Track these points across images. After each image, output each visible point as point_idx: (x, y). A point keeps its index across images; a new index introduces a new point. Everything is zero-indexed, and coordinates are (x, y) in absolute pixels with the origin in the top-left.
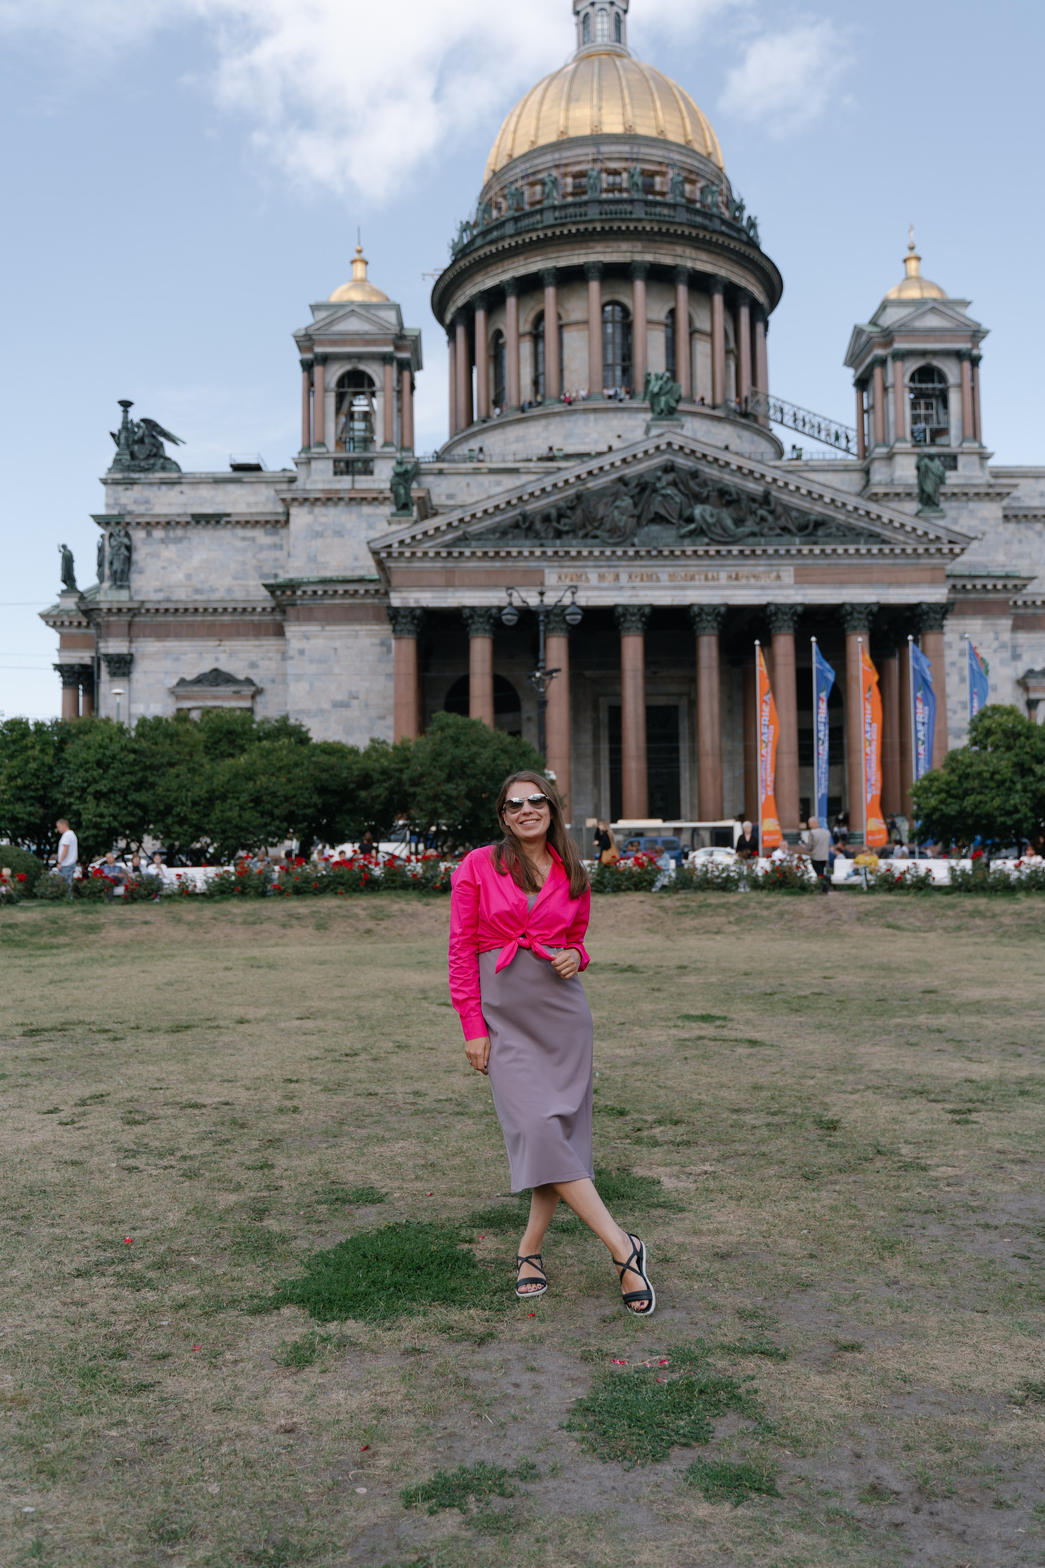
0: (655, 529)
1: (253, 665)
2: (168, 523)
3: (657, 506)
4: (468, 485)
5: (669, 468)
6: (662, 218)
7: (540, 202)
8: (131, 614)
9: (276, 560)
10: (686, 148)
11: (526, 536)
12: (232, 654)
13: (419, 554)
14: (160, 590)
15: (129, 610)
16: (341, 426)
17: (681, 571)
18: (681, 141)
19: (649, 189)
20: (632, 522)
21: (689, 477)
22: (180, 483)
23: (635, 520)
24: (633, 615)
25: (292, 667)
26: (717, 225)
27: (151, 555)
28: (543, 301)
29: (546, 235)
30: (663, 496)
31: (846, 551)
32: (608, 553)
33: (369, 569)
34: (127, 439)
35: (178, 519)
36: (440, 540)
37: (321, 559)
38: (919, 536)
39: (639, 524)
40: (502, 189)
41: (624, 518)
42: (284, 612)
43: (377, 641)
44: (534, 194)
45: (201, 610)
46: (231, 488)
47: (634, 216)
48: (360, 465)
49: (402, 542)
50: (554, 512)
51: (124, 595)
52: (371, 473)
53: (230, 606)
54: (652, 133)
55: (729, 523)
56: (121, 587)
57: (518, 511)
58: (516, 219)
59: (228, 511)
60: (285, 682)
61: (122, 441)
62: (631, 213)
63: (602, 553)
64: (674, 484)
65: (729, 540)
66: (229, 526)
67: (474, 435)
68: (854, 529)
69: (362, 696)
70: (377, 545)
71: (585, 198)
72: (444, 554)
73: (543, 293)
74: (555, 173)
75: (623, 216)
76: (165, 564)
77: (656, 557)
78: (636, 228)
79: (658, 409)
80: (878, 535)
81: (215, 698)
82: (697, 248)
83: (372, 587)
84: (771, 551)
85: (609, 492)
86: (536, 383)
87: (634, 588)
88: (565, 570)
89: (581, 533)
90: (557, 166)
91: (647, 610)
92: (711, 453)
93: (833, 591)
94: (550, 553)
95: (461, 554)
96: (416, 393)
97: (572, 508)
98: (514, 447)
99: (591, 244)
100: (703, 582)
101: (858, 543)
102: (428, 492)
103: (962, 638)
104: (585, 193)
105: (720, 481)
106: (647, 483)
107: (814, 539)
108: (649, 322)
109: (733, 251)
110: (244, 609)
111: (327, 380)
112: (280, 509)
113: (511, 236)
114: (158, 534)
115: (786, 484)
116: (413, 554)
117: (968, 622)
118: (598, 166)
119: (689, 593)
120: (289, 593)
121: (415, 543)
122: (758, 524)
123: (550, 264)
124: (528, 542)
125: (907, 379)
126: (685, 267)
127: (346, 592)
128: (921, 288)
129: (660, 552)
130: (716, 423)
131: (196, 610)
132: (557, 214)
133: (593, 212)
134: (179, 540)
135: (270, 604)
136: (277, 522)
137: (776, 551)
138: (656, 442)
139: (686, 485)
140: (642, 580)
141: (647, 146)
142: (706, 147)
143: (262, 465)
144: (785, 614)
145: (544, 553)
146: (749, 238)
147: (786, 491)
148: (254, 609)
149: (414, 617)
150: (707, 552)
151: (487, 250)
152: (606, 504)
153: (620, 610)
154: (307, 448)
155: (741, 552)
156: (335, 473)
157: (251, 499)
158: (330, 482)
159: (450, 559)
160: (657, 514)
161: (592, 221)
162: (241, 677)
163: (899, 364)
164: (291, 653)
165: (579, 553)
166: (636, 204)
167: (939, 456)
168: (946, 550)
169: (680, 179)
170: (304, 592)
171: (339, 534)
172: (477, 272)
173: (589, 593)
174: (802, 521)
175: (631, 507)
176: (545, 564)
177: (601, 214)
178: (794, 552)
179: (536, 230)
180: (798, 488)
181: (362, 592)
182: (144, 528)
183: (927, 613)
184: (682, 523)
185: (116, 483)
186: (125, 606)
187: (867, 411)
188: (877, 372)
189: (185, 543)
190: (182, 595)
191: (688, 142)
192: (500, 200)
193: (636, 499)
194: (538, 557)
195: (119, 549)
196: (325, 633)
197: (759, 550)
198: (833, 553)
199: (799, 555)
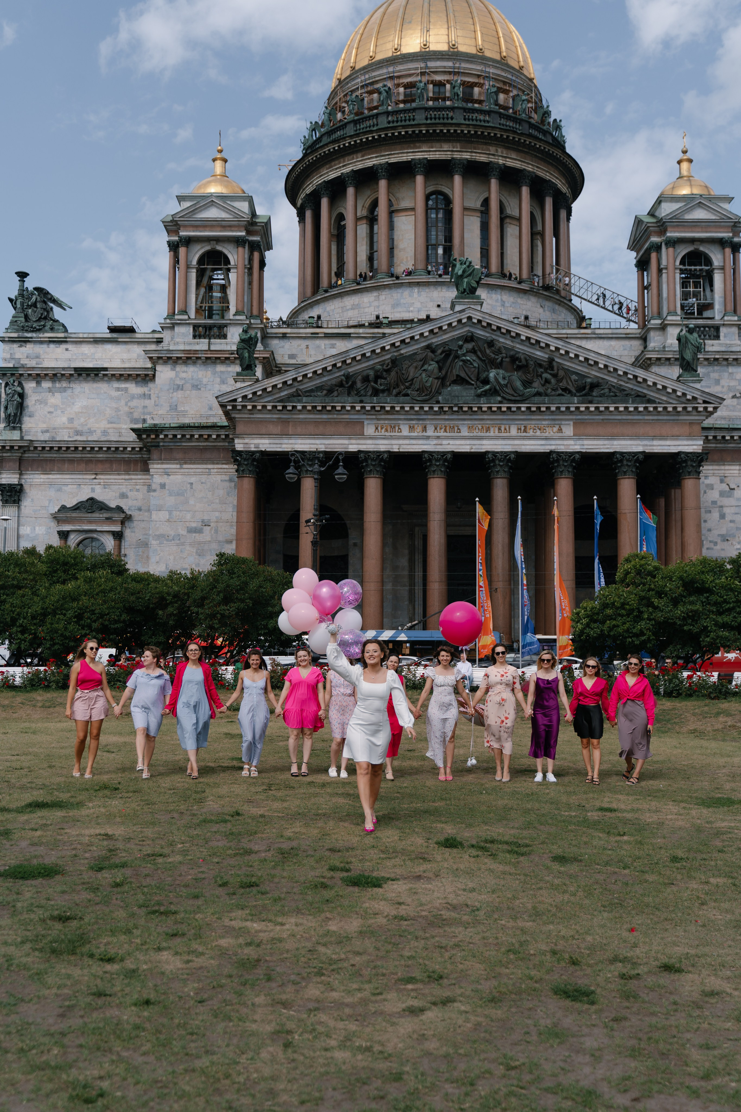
0: (456, 388)
1: (123, 496)
2: (55, 375)
3: (458, 369)
4: (307, 347)
5: (469, 338)
6: (478, 123)
7: (376, 108)
8: (22, 451)
9: (145, 407)
10: (502, 63)
11: (349, 394)
12: (105, 486)
13: (259, 408)
14: (47, 431)
15: (20, 447)
16: (200, 297)
17: (478, 424)
18: (497, 57)
19: (468, 98)
20: (437, 383)
21: (485, 345)
22: (66, 342)
23: (440, 381)
24: (437, 460)
25: (155, 498)
26: (525, 128)
27: (40, 402)
28: (377, 191)
29: (380, 136)
30: (463, 361)
31: (617, 408)
32: (417, 409)
33: (219, 418)
34: (22, 304)
35: (63, 372)
36: (277, 396)
37: (181, 408)
38: (679, 397)
39: (443, 385)
40: (346, 95)
41: (431, 379)
42: (149, 451)
43: (227, 478)
44: (372, 100)
45: (80, 449)
46: (109, 347)
47: (454, 121)
48: (215, 330)
49: (245, 397)
50: (372, 373)
51: (15, 435)
52: (225, 337)
53: (105, 446)
54: (473, 51)
55: (518, 384)
56: (14, 428)
57: (342, 373)
58: (355, 122)
59: (105, 366)
60: (149, 510)
61: (18, 306)
62: (452, 118)
63: (412, 408)
64: (473, 351)
65: (518, 398)
66: (106, 379)
67: (317, 302)
68: (625, 390)
69: (212, 524)
70: (225, 399)
71: (414, 105)
72: (280, 408)
73: (377, 184)
74: (389, 84)
75: (446, 121)
76: (52, 410)
77: (457, 411)
78: (455, 131)
79: (461, 289)
80: (645, 396)
81: (90, 522)
82: (508, 148)
83: (223, 432)
84: (553, 409)
85: (418, 357)
86: (371, 259)
87: (438, 437)
88: (382, 422)
89: (395, 392)
90: (391, 78)
91: (449, 456)
92: (505, 326)
93: (606, 442)
94: (368, 408)
95: (294, 407)
96: (266, 269)
97: (388, 371)
98: (350, 314)
99: (418, 145)
100: (497, 433)
101: (627, 403)
102: (272, 352)
103: (722, 481)
104: (414, 101)
105: (512, 349)
106: (450, 350)
107: (590, 398)
108: (465, 209)
109: (539, 150)
110: (117, 448)
111: (190, 259)
112: (149, 365)
113: (351, 137)
114: (46, 384)
115: (567, 352)
116: (254, 407)
117: (727, 467)
118: (425, 79)
119: (484, 442)
120: (153, 436)
121: (256, 398)
122: (543, 385)
123: (383, 160)
124: (350, 399)
125: (678, 263)
126: (498, 164)
127: (201, 436)
128: (691, 185)
129: (462, 408)
130: (521, 295)
131: (76, 448)
132: (390, 118)
133: (420, 117)
134: (65, 390)
135: (138, 445)
136: (146, 375)
137: (558, 408)
138: (458, 316)
139: (483, 353)
140: (445, 431)
141: (468, 61)
142: (519, 62)
143: (135, 327)
144: (565, 461)
145: (363, 408)
146: (554, 138)
147: (566, 358)
148: (125, 448)
149: (254, 460)
150: (499, 408)
151: (331, 147)
152: (416, 368)
153: (426, 455)
154: (171, 315)
155: (529, 408)
156: (195, 337)
157: (125, 356)
158: (190, 344)
159: (285, 412)
160: (458, 376)
161: (418, 125)
162: (113, 505)
163: (671, 250)
164: (154, 486)
165: (393, 408)
166: (456, 110)
167: (704, 327)
168: (701, 409)
169: (495, 89)
170: (166, 436)
171: (196, 387)
172: (322, 166)
173: (401, 442)
174: (580, 383)
175: (436, 371)
176: (365, 417)
177: (427, 119)
178: (573, 409)
179: (371, 132)
180: (577, 356)
181: (214, 437)
182: (34, 379)
183: (685, 461)
184: (478, 383)
185: (12, 341)
186: (16, 444)
187: (646, 288)
188: (654, 256)
189: (69, 391)
190: (64, 436)
191: (504, 58)
192: (344, 105)
193: (441, 364)
194: (358, 411)
195: (13, 396)
196: (182, 470)
197: (543, 407)
198: (606, 410)
199: (577, 412)
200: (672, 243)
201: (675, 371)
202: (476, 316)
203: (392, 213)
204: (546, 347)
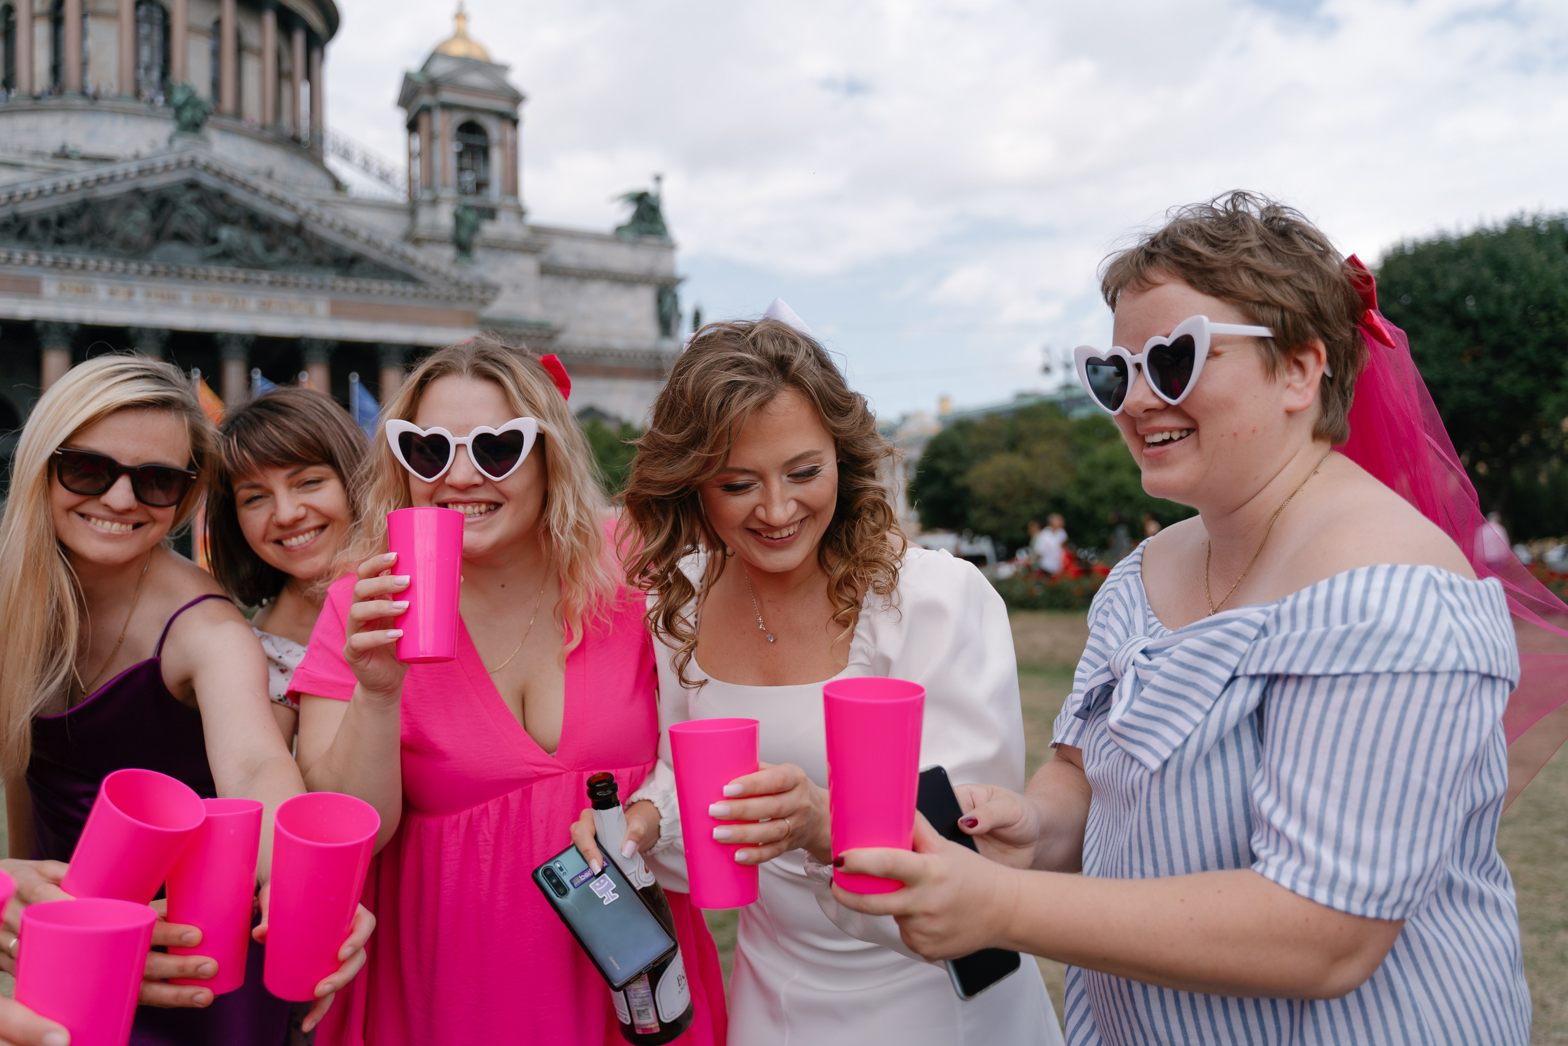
0: (177, 247)
3: (176, 223)
5: (192, 185)
11: (19, 240)
17: (206, 293)
20: (147, 239)
21: (215, 197)
23: (153, 235)
24: (149, 338)
30: (187, 214)
32: (120, 269)
38: (453, 283)
39: (157, 241)
41: (140, 232)
50: (54, 217)
55: (260, 249)
57: (8, 210)
63: (113, 265)
64: (199, 202)
65: (259, 265)
68: (390, 269)
77: (177, 276)
79: (182, 121)
80: (414, 277)
84: (304, 283)
85: (122, 203)
86: (55, 70)
87: (151, 308)
88: (68, 281)
89: (88, 242)
91: (167, 333)
92: (240, 176)
93: (370, 328)
94: (48, 259)
97: (78, 215)
98: (25, 137)
100: (232, 306)
101: (394, 282)
105: (250, 206)
106: (167, 199)
107: (349, 274)
108: (189, 27)
115: (322, 217)
119: (216, 318)
122: (291, 253)
124: (20, 247)
125: (454, 130)
128: (467, 45)
129: (182, 270)
137: (309, 283)
138: (179, 156)
139: (212, 205)
140: (162, 298)
144: (318, 348)
145: (41, 261)
147: (321, 224)
150: (235, 277)
152: (118, 215)
153: (134, 329)
155: (273, 279)
160: (179, 231)
163: (445, 115)
165: (85, 266)
173: (96, 310)
174: (337, 256)
175: (148, 221)
176: (42, 272)
178: (328, 286)
180: (332, 223)
184: (207, 243)
187: (414, 155)
188: (426, 118)
193: (154, 213)
194: (33, 265)
197: (291, 278)
198: (369, 291)
199: (333, 288)
200: (447, 107)
201: (448, 253)
202: (202, 159)
203: (84, 16)
204: (294, 208)
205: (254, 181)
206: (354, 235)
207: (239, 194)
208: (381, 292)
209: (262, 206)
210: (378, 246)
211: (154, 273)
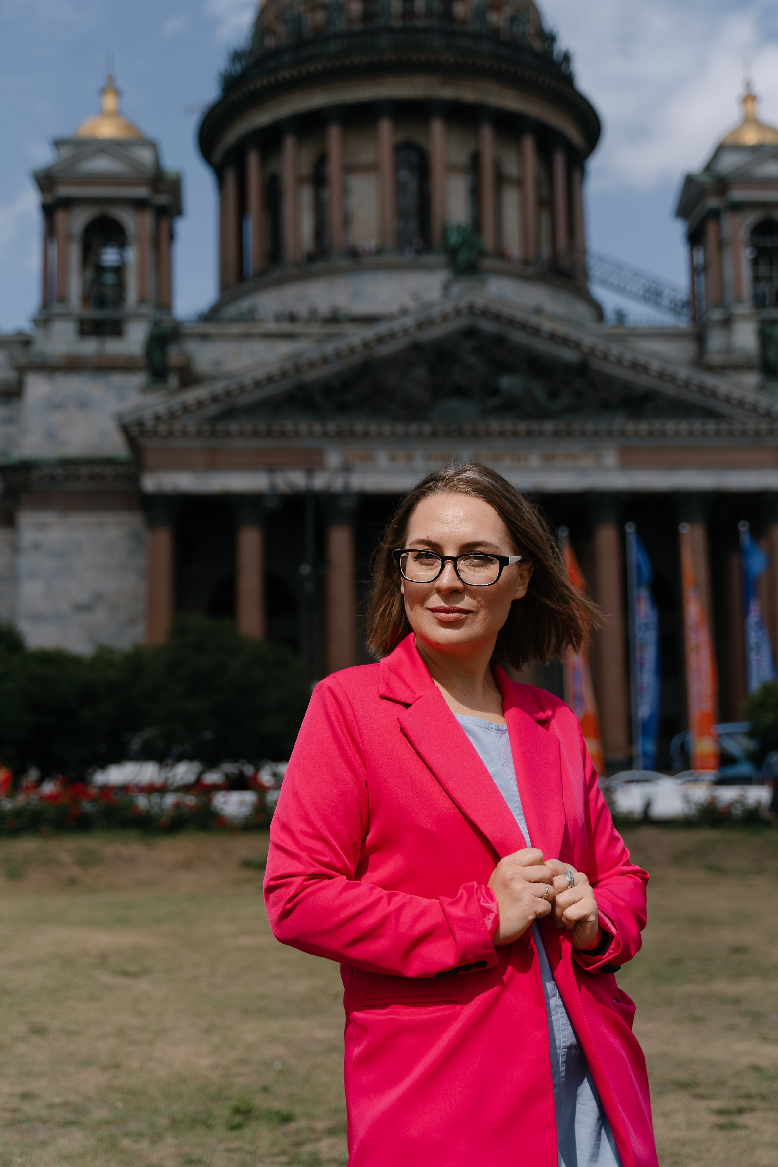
0: (456, 403)
3: (457, 376)
4: (237, 350)
6: (463, 50)
7: (323, 29)
9: (8, 436)
11: (305, 411)
13: (179, 432)
16: (87, 282)
17: (485, 452)
19: (448, 15)
20: (429, 394)
21: (493, 343)
23: (432, 392)
26: (527, 57)
28: (326, 141)
29: (329, 66)
30: (465, 365)
31: (678, 429)
32: (401, 431)
33: (119, 447)
36: (202, 415)
37: (62, 435)
38: (762, 414)
39: (437, 397)
40: (280, 14)
41: (419, 389)
42: (16, 496)
43: (127, 533)
44: (317, 19)
47: (431, 47)
48: (109, 325)
49: (157, 418)
50: (337, 382)
52: (121, 335)
55: (542, 396)
57: (294, 381)
58: (296, 48)
60: (16, 581)
62: (428, 43)
63: (394, 430)
64: (479, 350)
65: (542, 415)
67: (246, 293)
68: (686, 404)
69: (109, 598)
70: (129, 419)
71: (375, 25)
72: (207, 432)
73: (327, 132)
75: (419, 46)
77: (456, 435)
78: (434, 60)
79: (457, 266)
80: (715, 412)
83: (122, 470)
84: (590, 430)
85: (400, 360)
86: (317, 235)
88: (350, 450)
89: (368, 406)
93: (663, 476)
94: (332, 430)
95: (227, 430)
99: (382, 78)
101: (692, 420)
102: (191, 358)
106: (446, 350)
107: (640, 415)
108: (450, 166)
111: (72, 226)
112: (13, 376)
115: (608, 353)
116: (172, 432)
120: (23, 476)
121: (173, 419)
122: (575, 397)
123: (334, 99)
124: (306, 419)
126: (490, 105)
127: (91, 475)
128: (759, 132)
129: (461, 428)
130: (528, 283)
132: (342, 43)
133: (383, 41)
136: (9, 392)
137: (597, 430)
138: (457, 303)
144: (608, 502)
145: (325, 430)
146: (561, 73)
147: (607, 360)
149: (171, 505)
150: (516, 430)
152: (399, 374)
154: (46, 304)
155: (556, 430)
156: (80, 335)
158: (74, 345)
159: (215, 437)
160: (458, 385)
161: (382, 52)
163: (735, 216)
164: (23, 545)
165: (367, 431)
166: (433, 33)
169: (483, 7)
170: (41, 476)
171: (83, 406)
173: (378, 477)
174: (626, 395)
175: (428, 377)
177: (390, 44)
178: (617, 431)
179: (318, 61)
180: (621, 358)
181: (110, 475)
184: (487, 395)
188: (712, 225)
192: (279, 27)
193: (433, 368)
194: (319, 435)
196: (64, 523)
197: (576, 427)
198: (663, 433)
199: (623, 433)
200: (736, 208)
201: (755, 379)
202: (480, 304)
203: (346, 172)
204: (577, 346)
205: (535, 320)
206: (645, 369)
207: (519, 337)
208: (677, 433)
209: (542, 346)
210: (672, 379)
211: (434, 434)
